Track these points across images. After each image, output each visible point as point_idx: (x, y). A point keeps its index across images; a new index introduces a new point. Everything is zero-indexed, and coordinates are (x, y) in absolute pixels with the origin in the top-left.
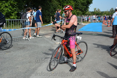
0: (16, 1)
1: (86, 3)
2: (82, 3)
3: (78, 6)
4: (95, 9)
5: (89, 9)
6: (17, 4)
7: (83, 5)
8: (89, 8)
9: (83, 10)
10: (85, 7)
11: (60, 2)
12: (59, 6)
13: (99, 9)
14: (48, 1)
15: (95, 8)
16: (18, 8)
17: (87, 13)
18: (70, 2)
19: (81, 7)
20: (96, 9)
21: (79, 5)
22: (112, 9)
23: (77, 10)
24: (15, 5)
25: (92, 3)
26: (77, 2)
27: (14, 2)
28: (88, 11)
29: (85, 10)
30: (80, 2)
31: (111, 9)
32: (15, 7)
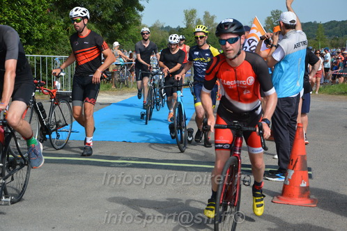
4: (190, 15)
5: (140, 13)
8: (141, 9)
13: (213, 18)
15: (189, 10)
17: (133, 31)
20: (193, 12)
22: (277, 14)
28: (138, 23)
29: (122, 20)
31: (269, 18)
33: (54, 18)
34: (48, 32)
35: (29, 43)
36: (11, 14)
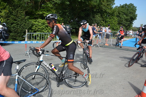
0: (62, 17)
1: (130, 19)
2: (125, 19)
3: (121, 21)
6: (63, 20)
7: (127, 21)
8: (133, 24)
9: (126, 25)
10: (129, 23)
11: (103, 18)
12: (102, 21)
14: (91, 17)
16: (63, 23)
18: (112, 18)
19: (124, 23)
20: (142, 25)
21: (123, 21)
23: (120, 25)
24: (60, 20)
25: (136, 19)
26: (121, 18)
27: (60, 18)
28: (132, 26)
29: (129, 26)
30: (123, 18)
32: (61, 23)
33: (117, 25)
34: (116, 28)
35: (113, 29)
36: (111, 25)
